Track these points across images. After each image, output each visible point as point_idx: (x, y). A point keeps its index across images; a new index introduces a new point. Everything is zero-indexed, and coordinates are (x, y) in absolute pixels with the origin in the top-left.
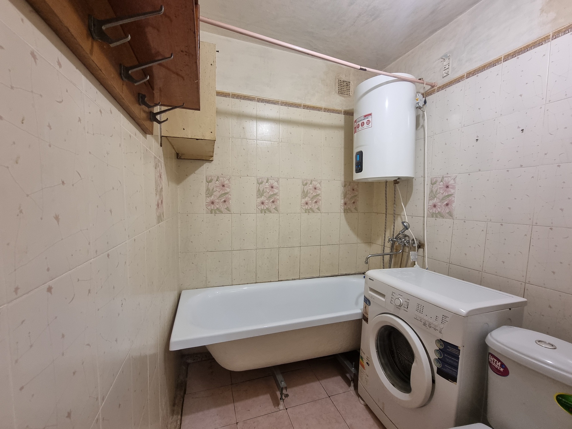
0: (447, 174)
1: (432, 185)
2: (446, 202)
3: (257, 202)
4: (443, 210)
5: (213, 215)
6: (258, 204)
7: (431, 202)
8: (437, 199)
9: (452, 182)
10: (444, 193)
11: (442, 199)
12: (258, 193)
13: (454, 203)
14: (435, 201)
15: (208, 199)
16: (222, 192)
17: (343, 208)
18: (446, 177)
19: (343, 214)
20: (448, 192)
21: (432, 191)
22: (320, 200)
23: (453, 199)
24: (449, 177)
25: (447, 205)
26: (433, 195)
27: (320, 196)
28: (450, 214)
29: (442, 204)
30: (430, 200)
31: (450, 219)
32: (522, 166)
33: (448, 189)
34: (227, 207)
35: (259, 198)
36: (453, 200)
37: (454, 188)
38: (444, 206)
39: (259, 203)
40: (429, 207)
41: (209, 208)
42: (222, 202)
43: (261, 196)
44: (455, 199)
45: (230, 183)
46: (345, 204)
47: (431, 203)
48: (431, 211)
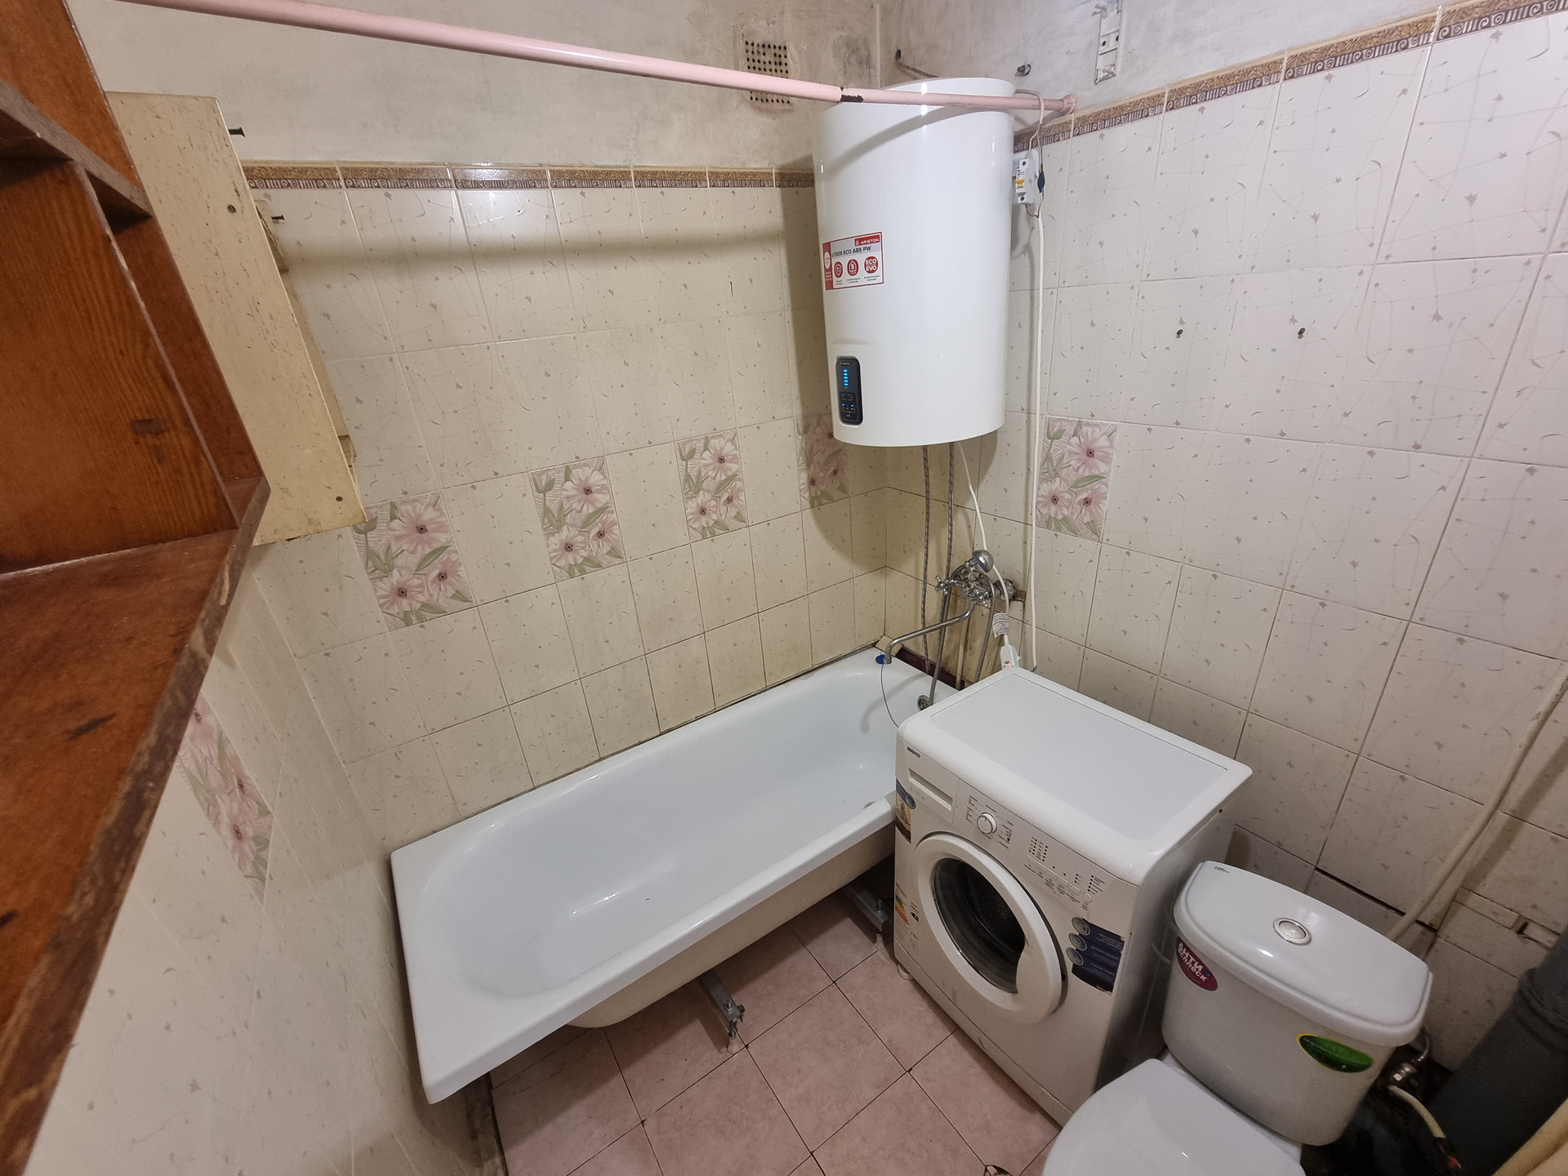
0: (1093, 415)
1: (1050, 441)
2: (1084, 496)
3: (551, 548)
4: (1076, 514)
5: (415, 627)
6: (555, 553)
7: (1044, 486)
8: (1061, 482)
9: (1102, 442)
10: (1081, 470)
11: (1075, 485)
12: (546, 521)
13: (1105, 502)
14: (1056, 485)
15: (381, 584)
16: (423, 549)
17: (807, 495)
18: (1087, 424)
19: (808, 513)
20: (1090, 469)
21: (1047, 458)
22: (741, 490)
23: (1104, 489)
24: (1096, 425)
25: (1087, 502)
26: (1051, 471)
27: (740, 480)
28: (1094, 529)
29: (1075, 498)
30: (1041, 481)
31: (1093, 540)
32: (1284, 434)
33: (1091, 460)
34: (457, 591)
35: (553, 534)
36: (1103, 491)
37: (1106, 459)
38: (1079, 503)
39: (555, 551)
40: (1041, 499)
41: (395, 610)
42: (433, 582)
43: (559, 529)
44: (1109, 491)
45: (442, 515)
46: (812, 482)
47: (1046, 489)
48: (1045, 511)
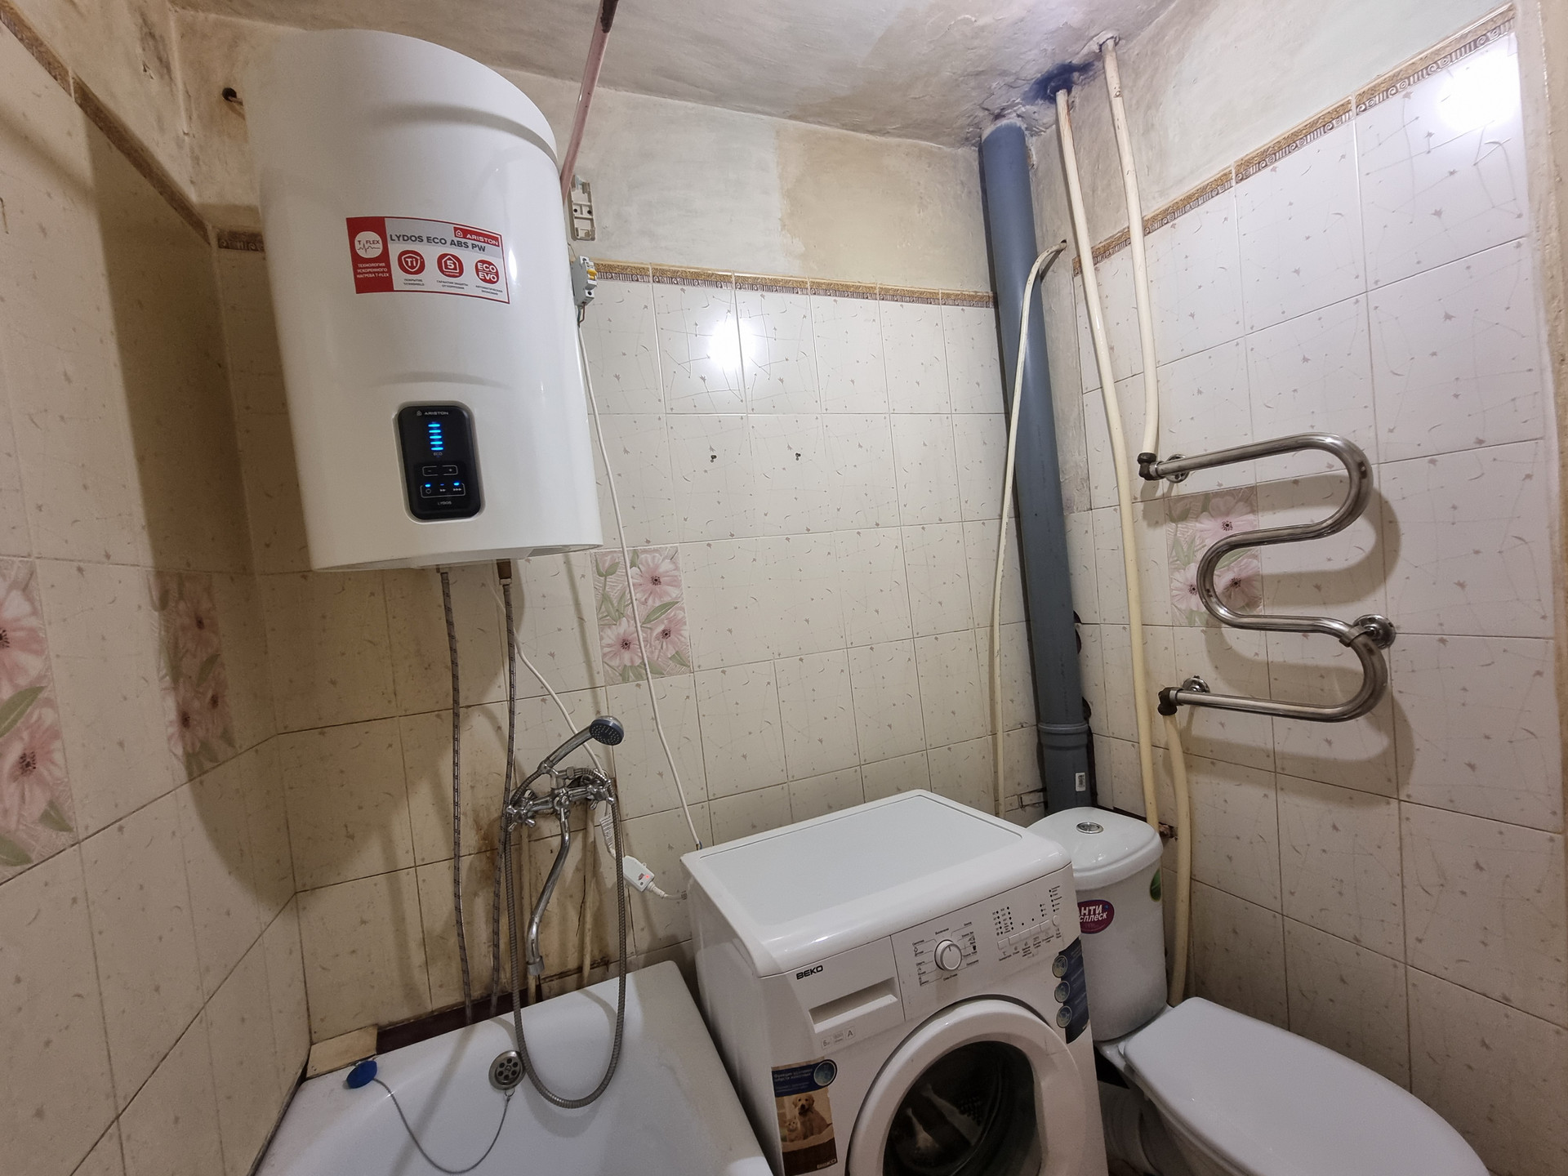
0: (648, 542)
1: (603, 578)
2: (661, 628)
4: (657, 651)
7: (608, 632)
8: (628, 621)
9: (665, 566)
10: (650, 601)
11: (648, 620)
13: (685, 627)
14: (624, 627)
17: (179, 751)
18: (645, 551)
19: (185, 791)
20: (661, 597)
21: (605, 598)
22: (55, 734)
23: (680, 614)
24: (656, 550)
25: (666, 634)
26: (611, 611)
27: (49, 703)
28: (681, 660)
29: (651, 636)
30: (602, 627)
31: (684, 673)
32: (810, 529)
33: (657, 588)
36: (680, 616)
37: (675, 583)
38: (657, 638)
40: (607, 650)
44: (686, 615)
46: (185, 720)
47: (612, 635)
48: (615, 663)
